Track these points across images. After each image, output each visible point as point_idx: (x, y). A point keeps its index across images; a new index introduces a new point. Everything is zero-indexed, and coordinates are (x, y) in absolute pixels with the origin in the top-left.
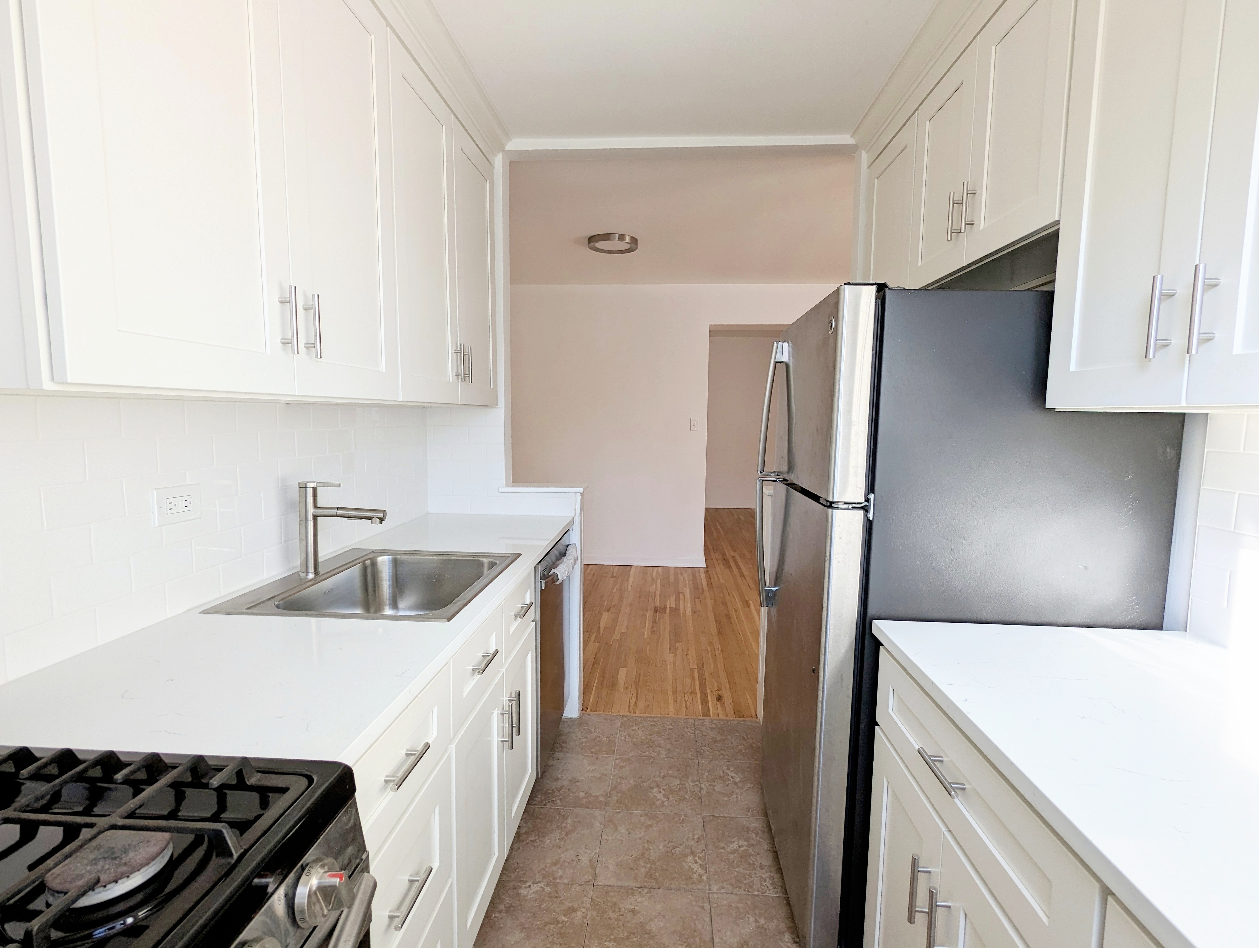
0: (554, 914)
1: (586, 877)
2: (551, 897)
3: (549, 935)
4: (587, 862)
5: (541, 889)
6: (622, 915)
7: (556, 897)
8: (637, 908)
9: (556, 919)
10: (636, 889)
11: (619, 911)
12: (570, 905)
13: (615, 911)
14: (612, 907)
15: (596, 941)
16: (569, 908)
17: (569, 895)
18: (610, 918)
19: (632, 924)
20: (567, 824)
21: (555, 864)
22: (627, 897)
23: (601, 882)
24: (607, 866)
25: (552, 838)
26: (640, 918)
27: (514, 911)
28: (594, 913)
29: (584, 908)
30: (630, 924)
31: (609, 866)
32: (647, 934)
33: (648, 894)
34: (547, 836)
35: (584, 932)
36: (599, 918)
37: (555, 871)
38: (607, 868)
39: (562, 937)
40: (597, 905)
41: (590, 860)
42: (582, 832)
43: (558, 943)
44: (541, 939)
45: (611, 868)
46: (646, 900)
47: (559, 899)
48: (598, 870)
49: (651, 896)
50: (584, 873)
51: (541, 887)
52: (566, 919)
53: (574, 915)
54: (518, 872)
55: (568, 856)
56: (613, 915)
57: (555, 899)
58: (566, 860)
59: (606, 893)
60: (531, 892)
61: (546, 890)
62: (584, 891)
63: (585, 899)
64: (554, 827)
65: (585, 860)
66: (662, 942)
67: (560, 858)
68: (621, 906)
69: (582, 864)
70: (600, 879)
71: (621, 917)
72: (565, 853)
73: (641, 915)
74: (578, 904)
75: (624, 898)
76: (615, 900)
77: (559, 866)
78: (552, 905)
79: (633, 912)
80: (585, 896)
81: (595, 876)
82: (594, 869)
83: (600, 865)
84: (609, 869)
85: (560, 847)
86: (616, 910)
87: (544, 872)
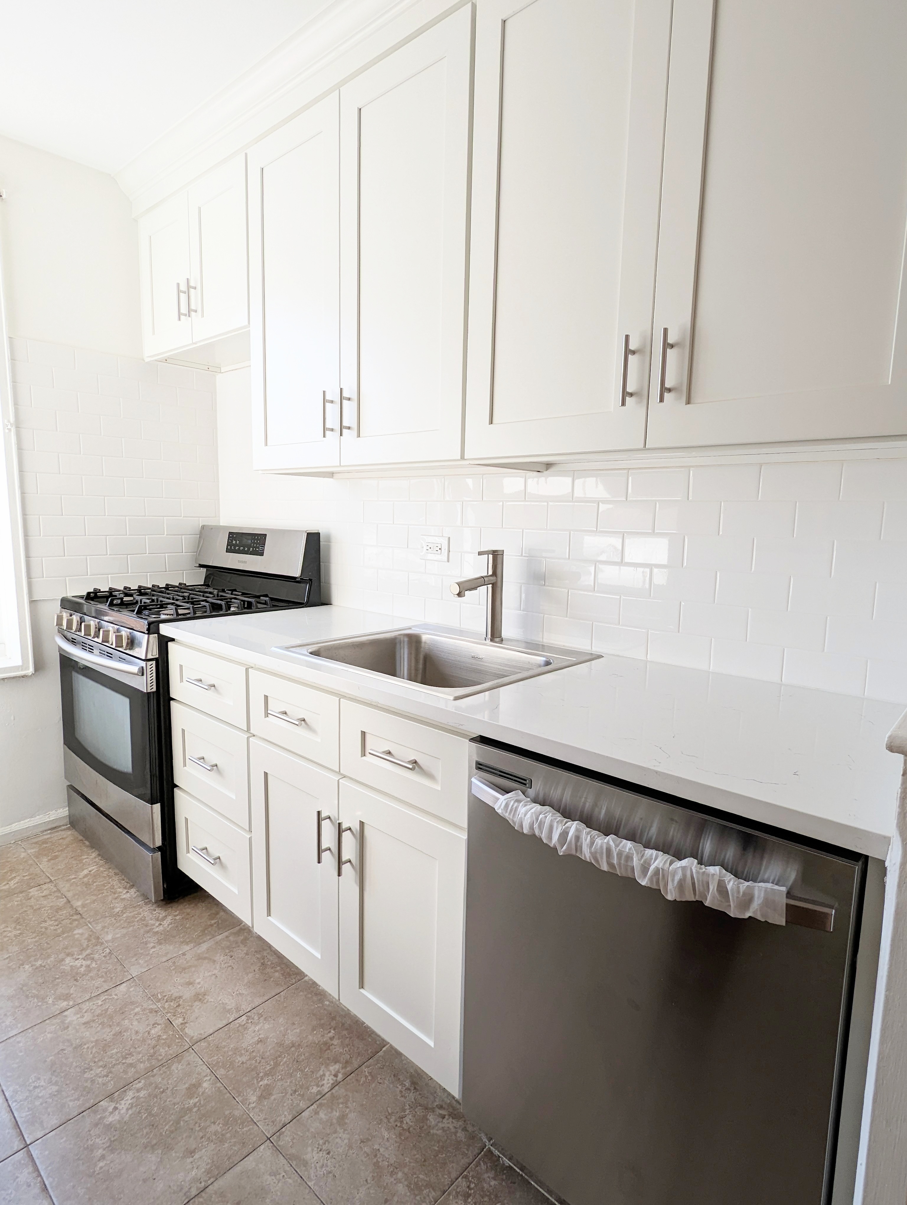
0: (280, 1077)
1: (288, 1139)
2: (301, 1087)
3: (263, 1061)
4: (308, 1157)
5: (320, 1084)
6: (202, 1138)
7: (295, 1091)
8: (189, 1160)
9: (272, 1076)
10: (209, 1182)
11: (209, 1138)
12: (272, 1098)
13: (215, 1135)
14: (223, 1135)
15: (209, 1093)
16: (271, 1094)
17: (285, 1104)
18: (214, 1123)
19: (182, 1139)
20: (399, 1181)
21: (342, 1118)
22: (213, 1162)
23: (265, 1151)
24: (275, 1176)
25: (388, 1144)
26: (176, 1152)
27: (321, 1049)
28: (237, 1113)
29: (253, 1108)
30: (184, 1136)
31: (273, 1177)
32: (156, 1144)
33: (187, 1189)
34: (398, 1140)
35: (230, 1088)
36: (227, 1112)
37: (332, 1112)
38: (274, 1174)
39: (247, 1068)
40: (242, 1123)
41: (305, 1164)
42: (363, 1190)
43: (248, 1062)
44: (266, 1052)
45: (269, 1179)
46: (184, 1181)
47: (290, 1092)
48: (283, 1161)
49: (181, 1189)
50: (294, 1141)
51: (323, 1085)
52: (261, 1083)
53: (258, 1093)
54: (366, 1077)
55: (338, 1140)
56: (213, 1128)
57: (294, 1089)
58: (334, 1135)
59: (244, 1143)
60: (327, 1074)
61: (315, 1087)
62: (273, 1122)
63: (262, 1116)
64: (407, 1160)
65: (312, 1155)
66: (130, 1150)
67: (345, 1130)
68: (212, 1146)
69: (309, 1149)
70: (269, 1153)
71: (201, 1134)
72: (346, 1141)
73: (178, 1158)
74: (264, 1106)
75: (215, 1158)
76: (226, 1145)
77: (334, 1121)
78: (291, 1082)
79: (191, 1153)
80: (265, 1119)
81: (277, 1150)
82: (289, 1158)
83: (287, 1168)
84: (270, 1175)
85: (362, 1142)
86: (214, 1137)
87: (341, 1101)
